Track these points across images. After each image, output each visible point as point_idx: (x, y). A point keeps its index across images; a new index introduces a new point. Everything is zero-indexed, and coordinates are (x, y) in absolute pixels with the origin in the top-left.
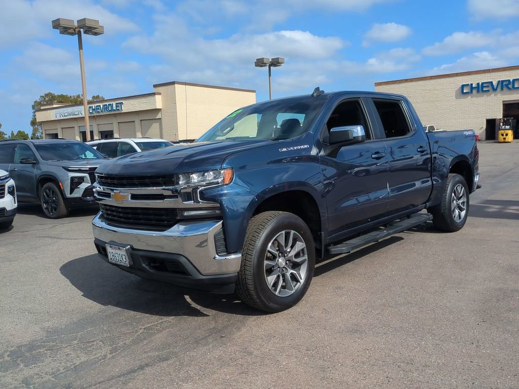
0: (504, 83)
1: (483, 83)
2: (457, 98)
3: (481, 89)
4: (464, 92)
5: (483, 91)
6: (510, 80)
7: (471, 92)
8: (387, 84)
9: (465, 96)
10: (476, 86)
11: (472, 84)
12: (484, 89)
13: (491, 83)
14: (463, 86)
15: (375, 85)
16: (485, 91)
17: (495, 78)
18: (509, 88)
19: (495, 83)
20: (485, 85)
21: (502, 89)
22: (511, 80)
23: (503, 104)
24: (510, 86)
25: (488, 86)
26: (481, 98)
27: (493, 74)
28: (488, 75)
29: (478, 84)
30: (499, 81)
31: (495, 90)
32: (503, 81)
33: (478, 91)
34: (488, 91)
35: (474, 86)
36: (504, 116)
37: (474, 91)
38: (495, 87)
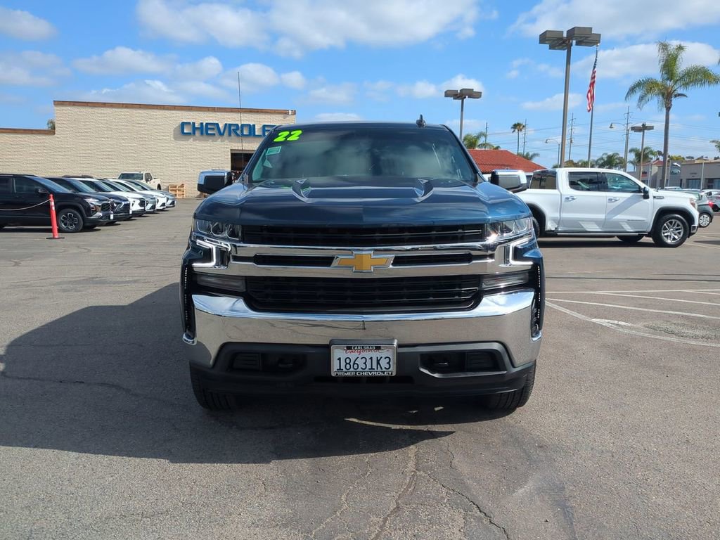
0: (232, 128)
1: (207, 124)
2: (176, 138)
3: (206, 131)
4: (185, 131)
5: (207, 134)
6: (238, 125)
7: (194, 133)
8: (74, 105)
9: (187, 137)
10: (199, 126)
11: (194, 124)
12: (209, 132)
13: (217, 125)
14: (183, 124)
15: (54, 104)
16: (211, 134)
17: (222, 120)
18: (238, 135)
19: (221, 126)
20: (209, 127)
21: (230, 135)
22: (240, 125)
23: (231, 154)
24: (239, 132)
25: (213, 129)
26: (205, 143)
27: (219, 115)
28: (212, 114)
29: (202, 124)
30: (226, 124)
31: (221, 134)
32: (230, 125)
33: (202, 134)
34: (214, 134)
35: (197, 125)
36: (233, 168)
37: (198, 133)
38: (222, 131)
